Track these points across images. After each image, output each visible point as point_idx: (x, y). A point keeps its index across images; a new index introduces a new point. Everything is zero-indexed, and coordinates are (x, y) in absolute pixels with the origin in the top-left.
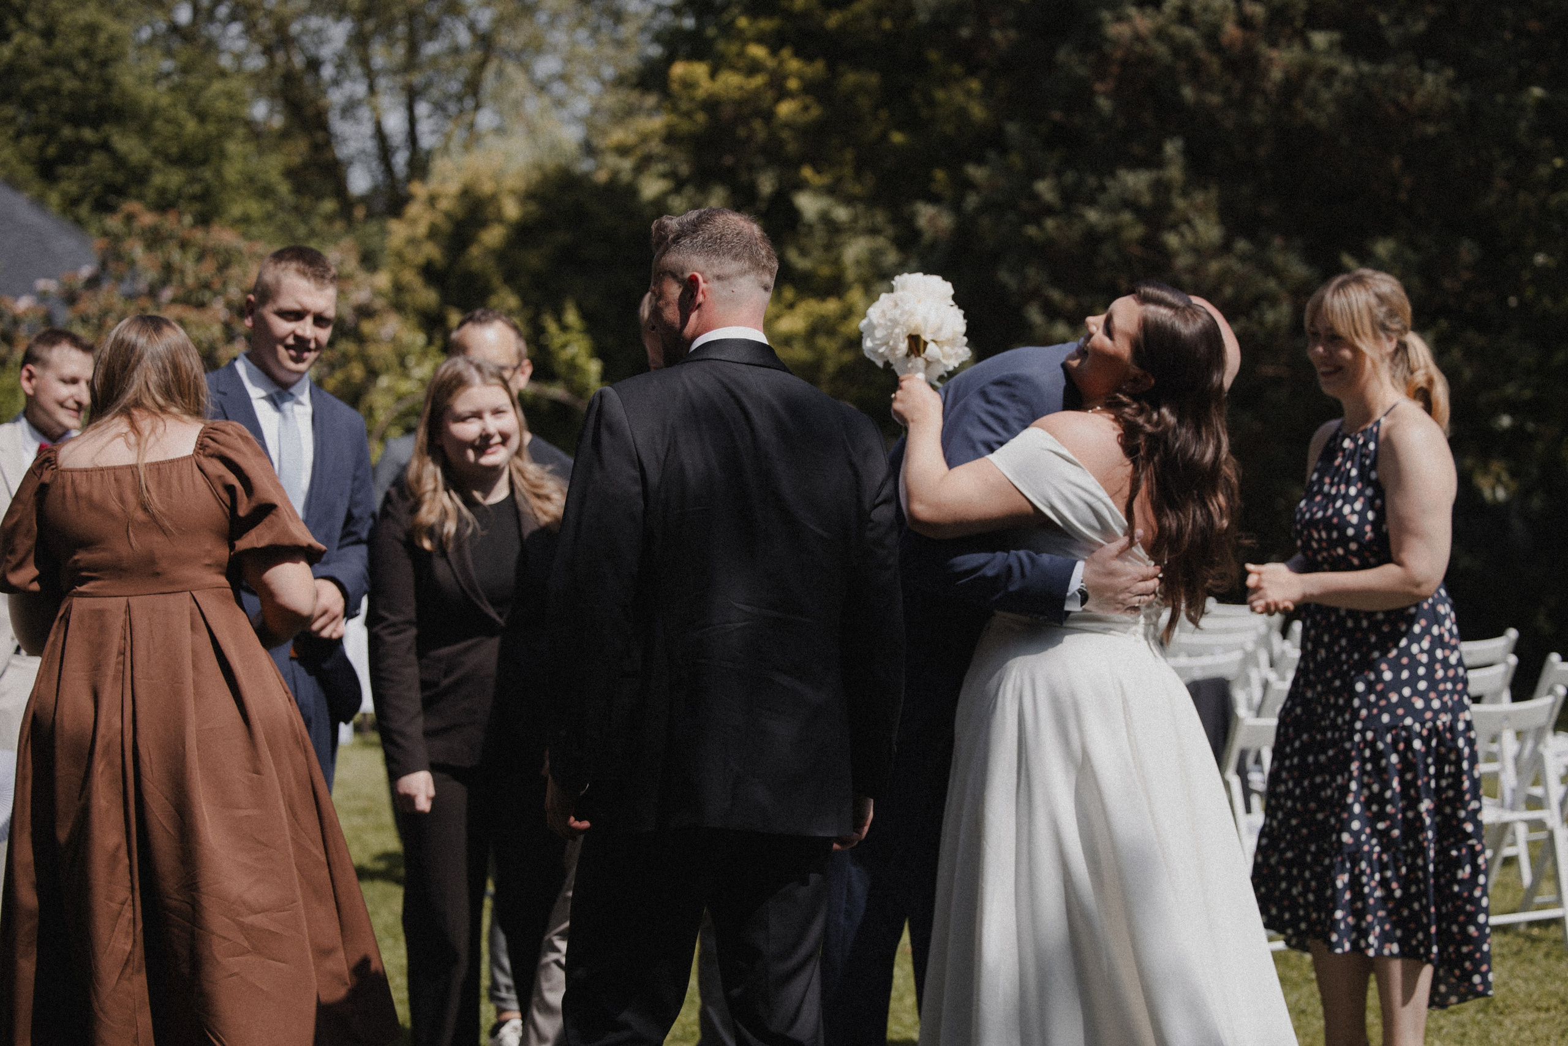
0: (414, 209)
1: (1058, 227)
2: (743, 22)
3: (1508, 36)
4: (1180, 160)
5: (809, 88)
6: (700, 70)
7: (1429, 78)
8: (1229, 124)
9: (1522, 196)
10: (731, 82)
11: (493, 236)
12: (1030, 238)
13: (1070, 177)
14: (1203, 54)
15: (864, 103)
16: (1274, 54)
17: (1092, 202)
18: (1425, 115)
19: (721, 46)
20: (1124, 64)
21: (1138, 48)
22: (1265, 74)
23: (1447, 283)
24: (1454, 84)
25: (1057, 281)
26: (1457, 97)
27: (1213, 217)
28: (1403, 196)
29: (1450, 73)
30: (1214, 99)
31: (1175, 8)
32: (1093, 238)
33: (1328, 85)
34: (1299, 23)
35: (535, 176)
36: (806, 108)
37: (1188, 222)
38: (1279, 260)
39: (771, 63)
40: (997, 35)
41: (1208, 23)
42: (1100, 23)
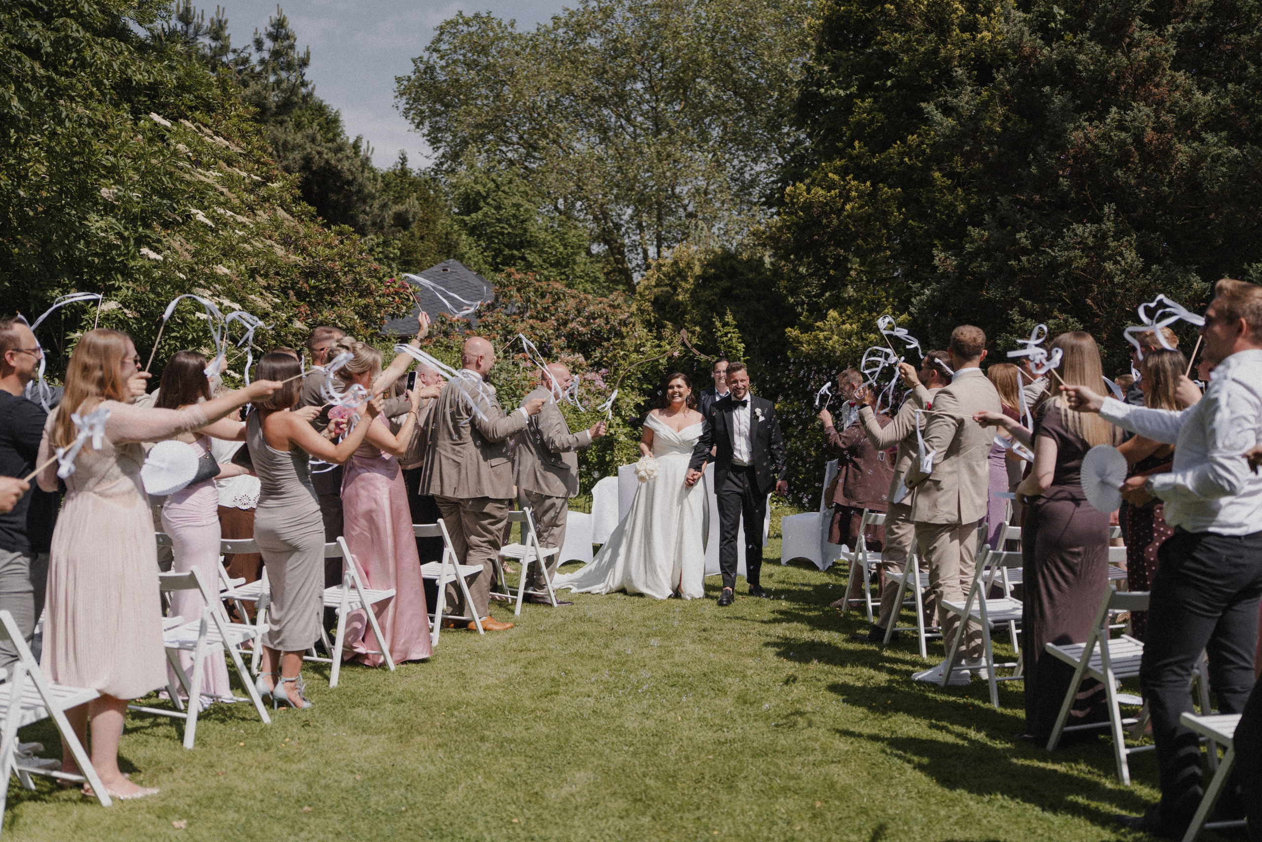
4: (1113, 217)
5: (863, 196)
12: (1011, 268)
13: (1038, 230)
14: (1131, 148)
21: (1088, 146)
22: (1174, 159)
25: (1029, 294)
31: (1114, 120)
36: (861, 207)
37: (1121, 255)
39: (842, 183)
41: (1135, 128)
42: (1065, 131)
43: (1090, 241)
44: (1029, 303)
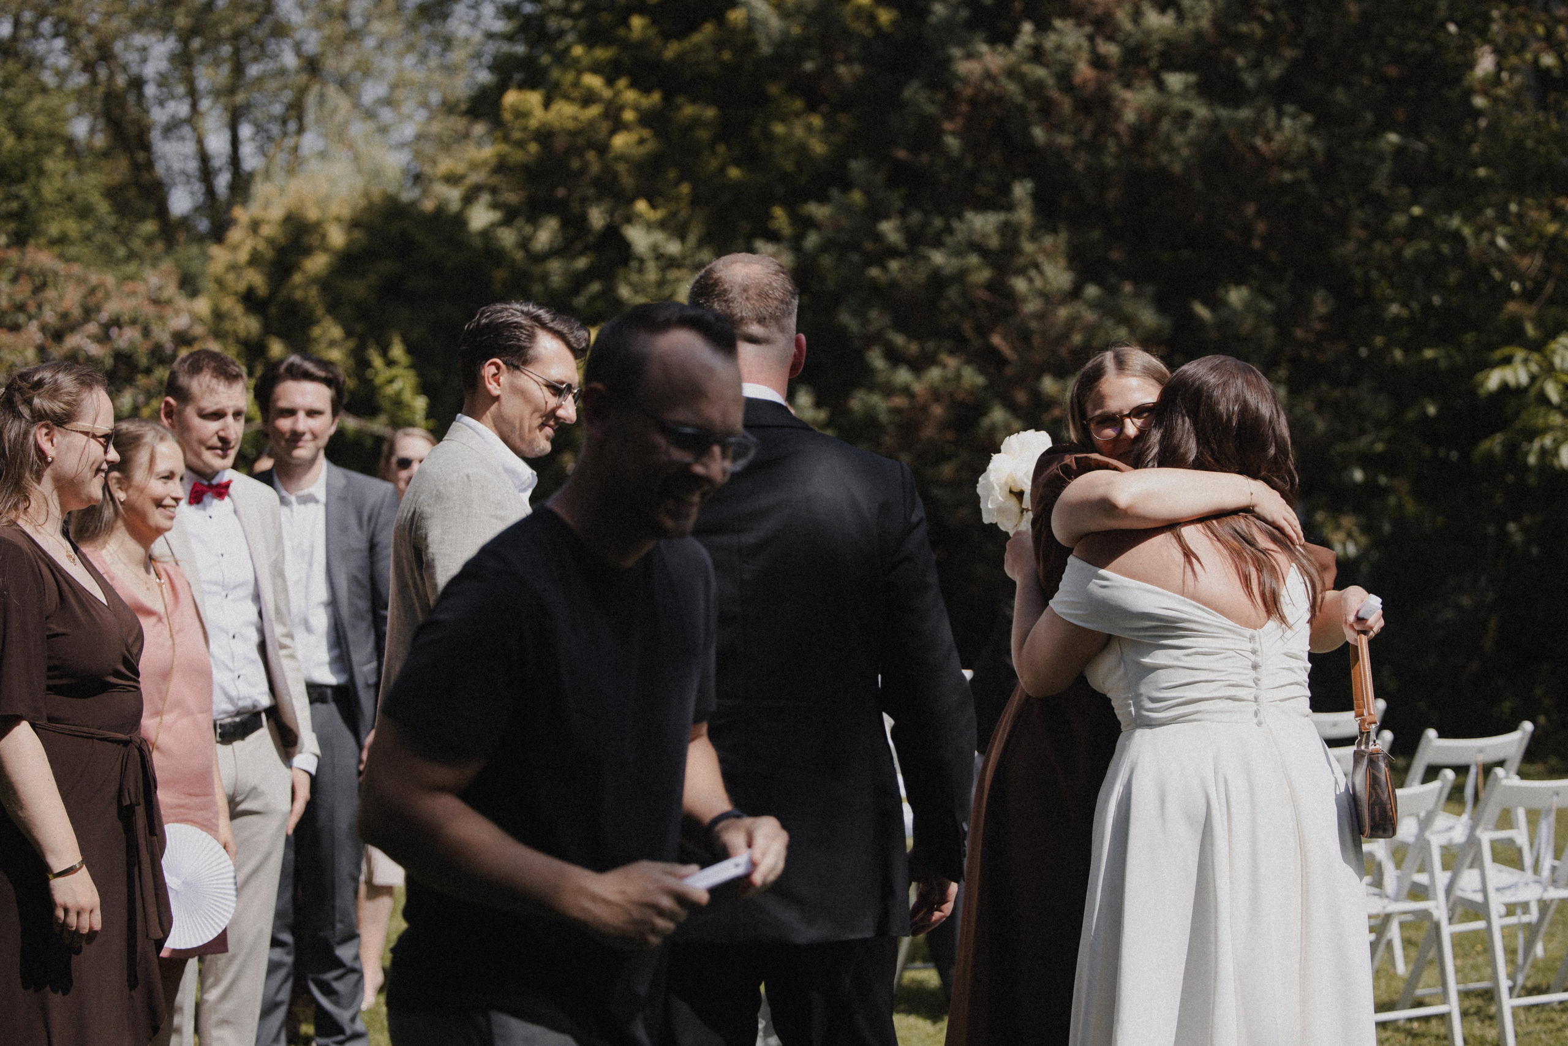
0: (235, 235)
1: (902, 269)
2: (578, 51)
3: (1366, 81)
4: (1028, 203)
5: (647, 119)
6: (534, 99)
7: (1287, 122)
8: (1079, 166)
9: (1377, 246)
10: (565, 112)
11: (317, 263)
12: (873, 280)
13: (916, 217)
14: (1054, 94)
15: (703, 135)
16: (1128, 95)
17: (938, 244)
18: (1282, 161)
19: (555, 73)
20: (973, 101)
21: (988, 85)
22: (1118, 116)
23: (1299, 333)
24: (1310, 130)
25: (900, 326)
26: (1316, 144)
27: (1062, 262)
28: (1257, 244)
29: (1308, 119)
30: (1065, 140)
31: (1027, 46)
32: (938, 281)
33: (1183, 129)
34: (1154, 64)
35: (362, 203)
36: (641, 141)
37: (1037, 266)
38: (1130, 307)
39: (607, 93)
40: (842, 70)
41: (1060, 62)
42: (949, 60)
43: (994, 242)
44: (899, 340)
